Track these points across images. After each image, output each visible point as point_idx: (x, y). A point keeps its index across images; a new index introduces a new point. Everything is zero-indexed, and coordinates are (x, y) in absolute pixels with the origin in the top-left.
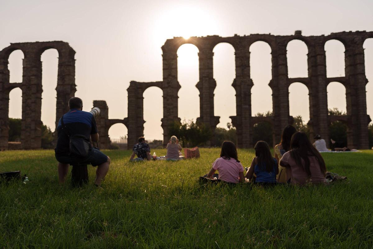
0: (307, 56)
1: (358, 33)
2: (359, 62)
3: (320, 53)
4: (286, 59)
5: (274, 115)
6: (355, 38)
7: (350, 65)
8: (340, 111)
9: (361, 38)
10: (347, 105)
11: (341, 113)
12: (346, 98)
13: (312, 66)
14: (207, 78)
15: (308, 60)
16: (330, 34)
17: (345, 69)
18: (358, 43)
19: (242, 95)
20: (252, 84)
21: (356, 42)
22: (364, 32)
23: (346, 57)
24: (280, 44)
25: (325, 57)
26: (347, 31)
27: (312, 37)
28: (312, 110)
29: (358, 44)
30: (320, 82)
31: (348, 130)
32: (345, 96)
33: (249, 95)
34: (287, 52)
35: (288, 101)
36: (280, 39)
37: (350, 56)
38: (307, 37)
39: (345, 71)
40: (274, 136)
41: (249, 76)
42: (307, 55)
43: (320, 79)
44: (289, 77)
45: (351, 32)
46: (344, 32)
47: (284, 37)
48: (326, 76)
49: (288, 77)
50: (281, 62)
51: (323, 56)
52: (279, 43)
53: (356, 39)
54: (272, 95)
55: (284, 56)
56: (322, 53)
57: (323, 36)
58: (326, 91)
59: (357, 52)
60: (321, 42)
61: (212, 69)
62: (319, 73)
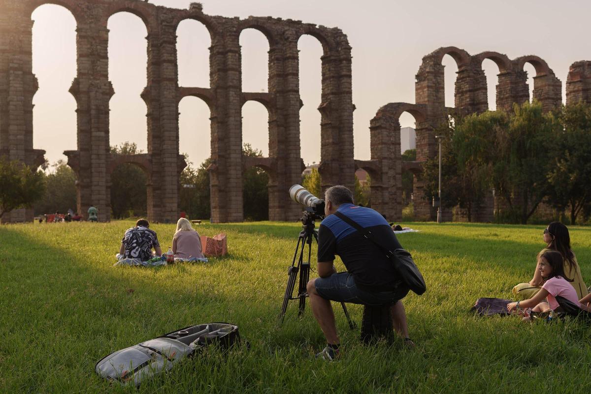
0: (209, 51)
1: (290, 22)
2: (290, 71)
3: (232, 49)
4: (175, 51)
5: (151, 153)
6: (287, 30)
7: (278, 75)
8: (253, 149)
9: (294, 32)
10: (270, 141)
11: (255, 153)
12: (269, 128)
13: (219, 70)
14: (20, 73)
15: (211, 57)
16: (247, 18)
17: (269, 80)
18: (290, 40)
19: (93, 112)
20: (110, 92)
21: (288, 38)
22: (299, 22)
23: (271, 60)
24: (164, 24)
25: (240, 55)
26: (275, 17)
27: (219, 18)
28: (216, 146)
29: (290, 42)
30: (232, 98)
31: (270, 183)
32: (267, 125)
33: (106, 112)
34: (178, 39)
35: (177, 129)
36: (165, 13)
37: (277, 59)
38: (211, 17)
39: (269, 83)
40: (149, 190)
41: (106, 76)
42: (209, 49)
43: (232, 93)
44: (180, 86)
45: (279, 19)
46: (270, 18)
47: (171, 10)
48: (241, 89)
49: (177, 84)
50: (166, 56)
51: (237, 55)
52: (163, 21)
53: (287, 32)
54: (147, 115)
55: (172, 46)
56: (236, 49)
57: (237, 18)
58: (241, 115)
59: (288, 55)
60: (235, 29)
61: (30, 53)
62: (231, 84)
